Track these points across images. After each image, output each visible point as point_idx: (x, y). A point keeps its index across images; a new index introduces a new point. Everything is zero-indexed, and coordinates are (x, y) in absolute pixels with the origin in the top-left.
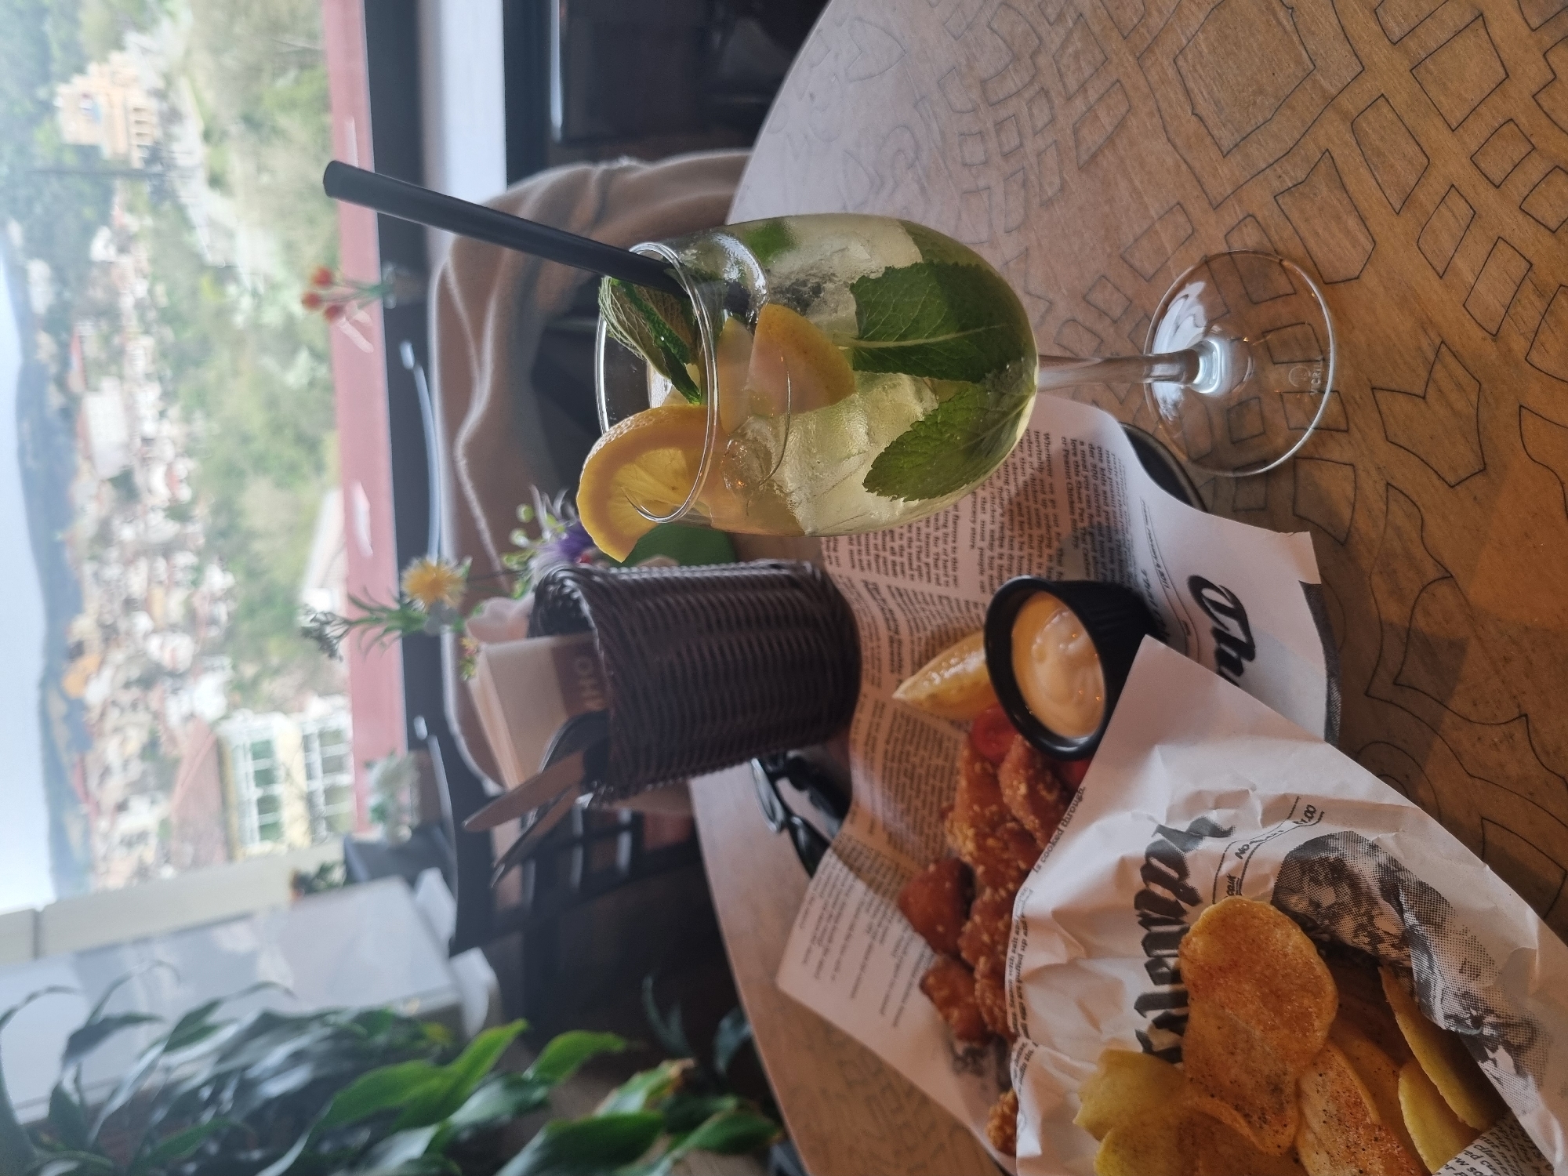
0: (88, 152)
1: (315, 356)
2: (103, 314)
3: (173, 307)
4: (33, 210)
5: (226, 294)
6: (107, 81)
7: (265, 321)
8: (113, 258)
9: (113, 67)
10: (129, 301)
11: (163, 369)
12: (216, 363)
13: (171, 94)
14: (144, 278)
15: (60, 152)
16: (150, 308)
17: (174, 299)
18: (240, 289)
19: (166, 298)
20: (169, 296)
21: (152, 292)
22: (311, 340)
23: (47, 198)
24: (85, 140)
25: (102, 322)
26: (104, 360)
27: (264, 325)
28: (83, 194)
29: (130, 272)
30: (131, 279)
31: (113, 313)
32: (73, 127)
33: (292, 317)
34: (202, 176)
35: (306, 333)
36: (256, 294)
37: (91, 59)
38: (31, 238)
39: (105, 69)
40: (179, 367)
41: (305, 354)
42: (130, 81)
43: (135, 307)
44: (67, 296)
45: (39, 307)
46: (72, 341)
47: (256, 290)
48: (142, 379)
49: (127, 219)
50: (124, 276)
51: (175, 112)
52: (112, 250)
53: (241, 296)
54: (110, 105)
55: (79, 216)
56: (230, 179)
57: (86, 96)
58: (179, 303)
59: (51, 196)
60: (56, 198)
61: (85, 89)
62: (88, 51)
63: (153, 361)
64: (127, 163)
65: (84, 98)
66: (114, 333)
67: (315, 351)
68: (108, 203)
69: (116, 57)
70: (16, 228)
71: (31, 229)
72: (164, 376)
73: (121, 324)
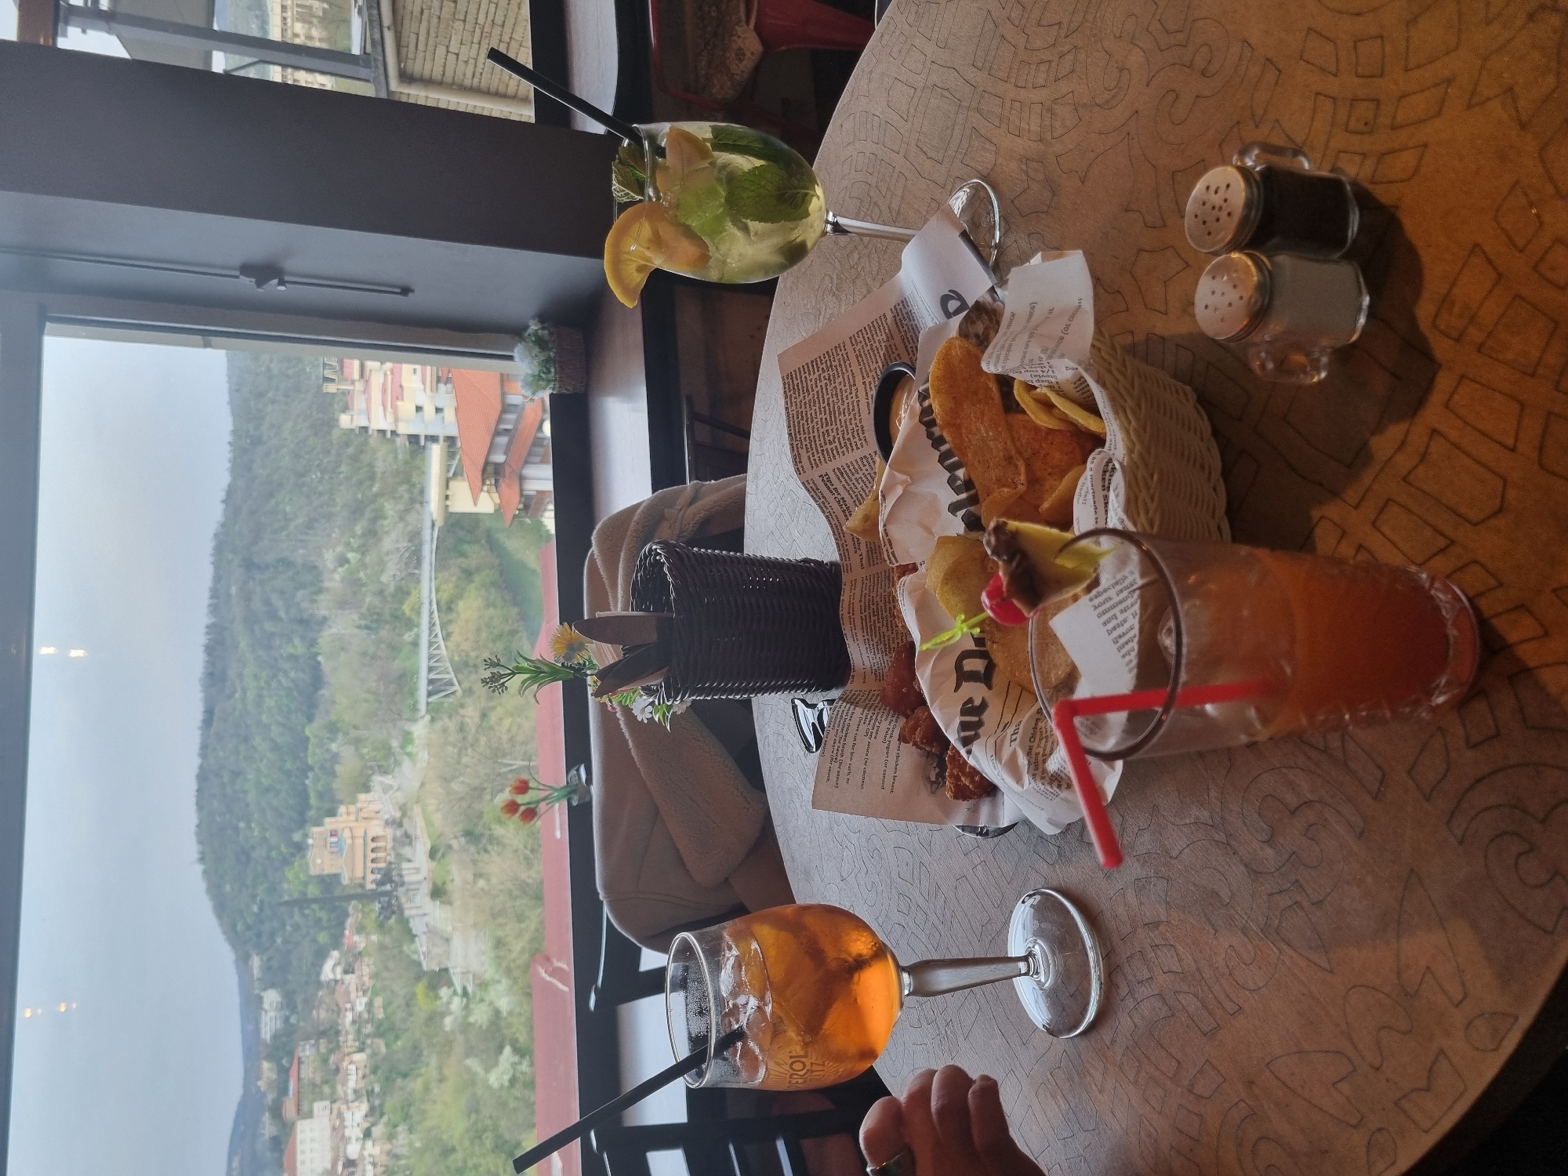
0: (329, 882)
1: (517, 1050)
2: (323, 1034)
3: (387, 1018)
4: (274, 942)
5: (437, 997)
6: (352, 817)
7: (471, 1019)
8: (339, 977)
9: (359, 805)
10: (349, 1017)
11: (371, 1083)
12: (423, 1070)
13: (405, 821)
14: (365, 992)
15: (306, 884)
16: (367, 1022)
17: (390, 1010)
18: (451, 991)
19: (382, 1010)
20: (385, 1007)
21: (370, 1005)
22: (514, 1033)
23: (289, 928)
24: (328, 870)
25: (321, 1041)
26: (318, 1080)
27: (470, 1024)
28: (320, 920)
29: (353, 988)
30: (353, 995)
31: (332, 1031)
32: (319, 861)
33: (497, 1012)
34: (426, 888)
35: (509, 1026)
36: (465, 993)
37: (341, 802)
38: (269, 968)
39: (352, 808)
40: (387, 1079)
41: (508, 1050)
42: (373, 815)
43: (354, 1022)
44: (293, 1020)
45: (267, 1032)
46: (291, 1064)
47: (465, 989)
48: (351, 1096)
49: (356, 938)
50: (347, 993)
51: (407, 835)
52: (339, 970)
53: (451, 997)
54: (353, 838)
55: (314, 940)
56: (449, 887)
57: (333, 834)
58: (394, 1013)
59: (292, 926)
60: (297, 927)
61: (333, 827)
62: (339, 796)
63: (364, 1077)
64: (362, 886)
65: (331, 835)
66: (331, 1051)
67: (518, 1045)
68: (341, 925)
69: (362, 797)
70: (256, 962)
71: (270, 959)
72: (373, 1090)
73: (338, 1041)
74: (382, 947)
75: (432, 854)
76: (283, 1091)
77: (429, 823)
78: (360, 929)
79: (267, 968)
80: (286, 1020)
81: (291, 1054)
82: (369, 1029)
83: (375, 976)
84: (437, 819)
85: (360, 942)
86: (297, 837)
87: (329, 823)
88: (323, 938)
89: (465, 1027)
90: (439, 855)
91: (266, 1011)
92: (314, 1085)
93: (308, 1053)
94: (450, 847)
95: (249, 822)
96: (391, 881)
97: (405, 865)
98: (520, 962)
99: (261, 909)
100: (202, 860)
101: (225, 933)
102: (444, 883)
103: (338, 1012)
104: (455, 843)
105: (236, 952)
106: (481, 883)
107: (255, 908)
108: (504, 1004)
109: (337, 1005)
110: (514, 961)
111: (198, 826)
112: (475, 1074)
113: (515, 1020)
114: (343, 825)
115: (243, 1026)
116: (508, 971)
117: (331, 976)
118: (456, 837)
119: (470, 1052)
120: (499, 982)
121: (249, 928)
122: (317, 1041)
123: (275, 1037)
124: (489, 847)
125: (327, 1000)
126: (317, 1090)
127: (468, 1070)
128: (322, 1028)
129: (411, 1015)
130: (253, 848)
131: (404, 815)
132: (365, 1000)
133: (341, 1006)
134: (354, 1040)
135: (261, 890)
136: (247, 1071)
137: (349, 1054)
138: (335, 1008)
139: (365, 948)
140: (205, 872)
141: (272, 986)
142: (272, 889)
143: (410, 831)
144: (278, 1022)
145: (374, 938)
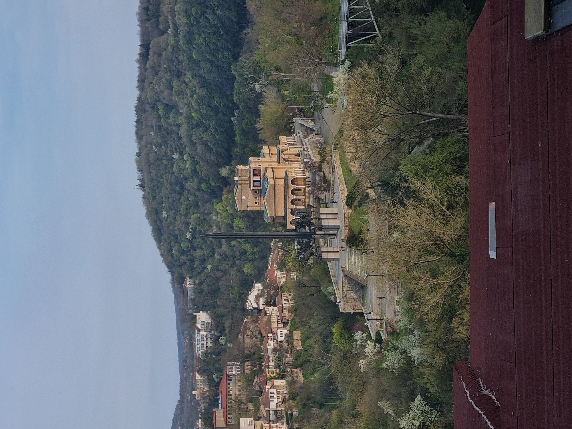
1: (427, 400)
2: (248, 357)
3: (305, 350)
4: (205, 268)
5: (351, 338)
6: (274, 158)
7: (384, 365)
8: (261, 307)
9: (281, 147)
10: (271, 345)
11: (291, 408)
12: (337, 403)
13: (324, 165)
14: (285, 324)
15: (232, 217)
16: (287, 351)
17: (307, 344)
18: (364, 336)
19: (300, 343)
20: (303, 341)
21: (289, 337)
22: (426, 384)
23: (217, 257)
24: (253, 207)
25: (246, 364)
26: (244, 398)
27: (383, 369)
28: (244, 253)
29: (274, 319)
30: (274, 326)
31: (256, 356)
32: (244, 198)
33: (410, 361)
34: (343, 235)
35: (421, 376)
36: (379, 340)
37: (264, 142)
38: (201, 291)
39: (274, 150)
40: (304, 406)
41: (418, 397)
42: (294, 158)
43: (275, 350)
44: (222, 340)
45: (200, 349)
46: (221, 379)
47: (378, 334)
48: (272, 417)
49: (277, 273)
50: (269, 323)
51: (325, 180)
52: (262, 301)
53: (365, 341)
54: (274, 178)
55: (241, 271)
56: (366, 236)
57: (257, 172)
58: (311, 347)
59: (220, 255)
60: (225, 257)
61: (257, 165)
62: (262, 136)
63: (283, 401)
64: (284, 226)
65: (255, 175)
66: (255, 374)
67: (428, 395)
68: (265, 258)
69: (284, 139)
70: (189, 284)
71: (200, 284)
72: (292, 414)
73: (261, 366)
74: (300, 285)
75: (349, 202)
76: (214, 402)
77: (347, 171)
78: (282, 266)
79: (198, 291)
80: (216, 340)
81: (220, 370)
82: (289, 358)
83: (294, 310)
84: (355, 167)
85: (281, 278)
86: (224, 172)
87: (254, 162)
88: (248, 269)
89: (378, 371)
90: (356, 203)
91: (199, 330)
92: (240, 402)
93: (234, 373)
94: (367, 196)
95: (182, 154)
96: (310, 224)
97: (323, 210)
98: (433, 316)
99: (193, 237)
100: (142, 186)
101: (162, 255)
102: (360, 232)
103: (262, 339)
104: (371, 192)
105: (172, 275)
106: (396, 235)
107: (188, 236)
108: (415, 354)
109: (260, 333)
110: (427, 314)
111: (138, 154)
112: (387, 415)
113: (426, 371)
114: (266, 165)
115: (179, 339)
116: (421, 323)
117: (255, 306)
118: (372, 187)
119: (382, 395)
120: (412, 333)
121: (183, 252)
122: (243, 362)
123: (206, 353)
124: (406, 201)
125: (252, 327)
126: (243, 406)
127: (381, 410)
128: (247, 352)
129: (327, 351)
130: (186, 179)
131: (323, 160)
132: (285, 332)
133: (264, 334)
134: (276, 368)
135: (193, 218)
136: (183, 381)
137: (271, 379)
138: (259, 336)
139: (285, 283)
140: (144, 197)
141: (204, 308)
142: (203, 220)
143: (329, 176)
144: (209, 341)
145: (294, 275)
